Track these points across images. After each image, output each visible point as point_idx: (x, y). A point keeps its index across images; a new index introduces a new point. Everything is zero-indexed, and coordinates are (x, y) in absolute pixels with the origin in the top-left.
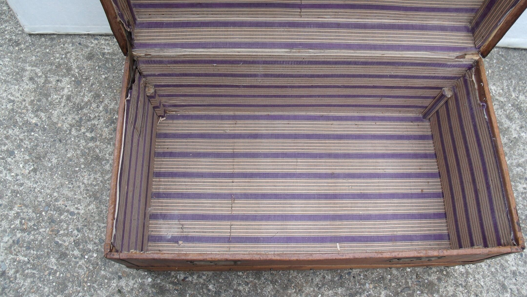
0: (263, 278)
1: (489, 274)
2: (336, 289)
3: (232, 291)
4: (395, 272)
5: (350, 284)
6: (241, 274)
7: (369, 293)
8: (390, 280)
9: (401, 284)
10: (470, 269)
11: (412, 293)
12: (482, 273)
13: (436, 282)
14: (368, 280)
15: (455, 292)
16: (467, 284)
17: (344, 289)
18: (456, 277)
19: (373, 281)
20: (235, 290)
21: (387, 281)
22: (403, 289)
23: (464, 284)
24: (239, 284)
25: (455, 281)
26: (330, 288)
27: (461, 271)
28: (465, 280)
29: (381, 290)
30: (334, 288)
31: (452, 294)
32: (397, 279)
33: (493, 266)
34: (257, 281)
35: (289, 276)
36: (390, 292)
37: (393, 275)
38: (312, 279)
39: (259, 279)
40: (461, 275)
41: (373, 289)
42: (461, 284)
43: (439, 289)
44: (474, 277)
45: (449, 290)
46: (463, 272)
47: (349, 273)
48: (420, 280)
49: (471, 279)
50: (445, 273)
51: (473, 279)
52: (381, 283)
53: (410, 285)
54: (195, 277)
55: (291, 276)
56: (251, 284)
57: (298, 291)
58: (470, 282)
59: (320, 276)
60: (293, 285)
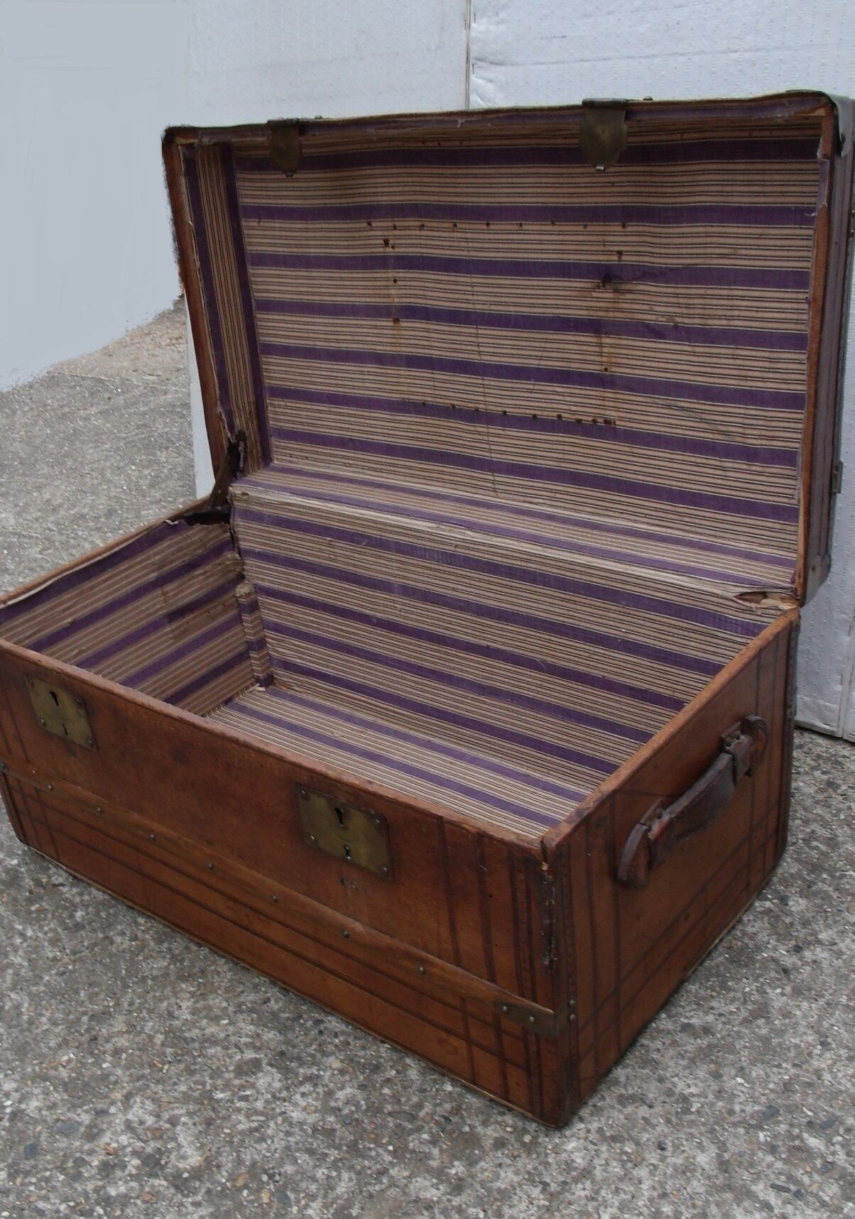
0: (166, 945)
1: (645, 1210)
2: (266, 1030)
3: (101, 935)
4: (413, 1074)
5: (301, 1038)
6: (141, 920)
7: (322, 1073)
8: (388, 1080)
9: (403, 1099)
10: (603, 1170)
11: (411, 1129)
12: (629, 1197)
13: (488, 1143)
14: (343, 1053)
15: (514, 1189)
16: (559, 1193)
17: (281, 1038)
18: (547, 1164)
19: (352, 1061)
20: (107, 938)
21: (379, 1078)
22: (399, 1112)
23: (553, 1187)
24: (123, 934)
25: (535, 1168)
26: (259, 1023)
27: (573, 1161)
28: (565, 1183)
29: (348, 1085)
30: (265, 1026)
31: (503, 1186)
32: (405, 1088)
33: (675, 1203)
34: (152, 943)
35: (210, 966)
36: (364, 1099)
37: (405, 1076)
38: (243, 992)
39: (160, 941)
40: (564, 1167)
41: (336, 1072)
42: (546, 1185)
43: (481, 1159)
44: (597, 1192)
45: (503, 1175)
46: (575, 1165)
47: (318, 1022)
48: (454, 1119)
49: (584, 1189)
50: (527, 1139)
51: (587, 1193)
52: (363, 1073)
53: (422, 1114)
54: (75, 890)
55: (213, 968)
56: (138, 943)
57: (199, 993)
58: (573, 1194)
59: (261, 995)
60: (200, 980)
